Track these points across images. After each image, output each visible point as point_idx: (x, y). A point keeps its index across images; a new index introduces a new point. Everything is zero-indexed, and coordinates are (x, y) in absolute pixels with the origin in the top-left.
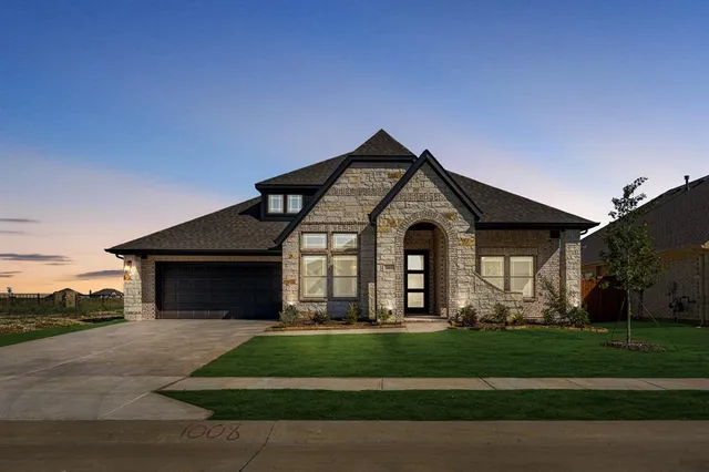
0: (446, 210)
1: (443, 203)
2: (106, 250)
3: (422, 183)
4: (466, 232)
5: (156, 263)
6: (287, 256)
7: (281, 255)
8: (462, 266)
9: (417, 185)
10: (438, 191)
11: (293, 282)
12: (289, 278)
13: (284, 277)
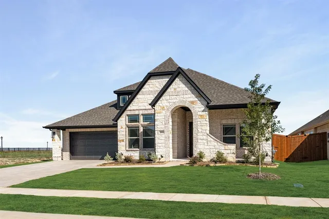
0: (192, 99)
1: (189, 96)
2: (43, 127)
3: (179, 85)
4: (203, 111)
5: (70, 132)
6: (120, 128)
7: (117, 127)
8: (200, 130)
9: (176, 87)
10: (187, 89)
11: (123, 141)
12: (121, 139)
13: (118, 138)
